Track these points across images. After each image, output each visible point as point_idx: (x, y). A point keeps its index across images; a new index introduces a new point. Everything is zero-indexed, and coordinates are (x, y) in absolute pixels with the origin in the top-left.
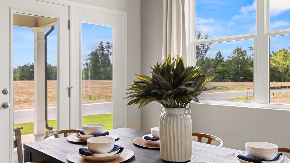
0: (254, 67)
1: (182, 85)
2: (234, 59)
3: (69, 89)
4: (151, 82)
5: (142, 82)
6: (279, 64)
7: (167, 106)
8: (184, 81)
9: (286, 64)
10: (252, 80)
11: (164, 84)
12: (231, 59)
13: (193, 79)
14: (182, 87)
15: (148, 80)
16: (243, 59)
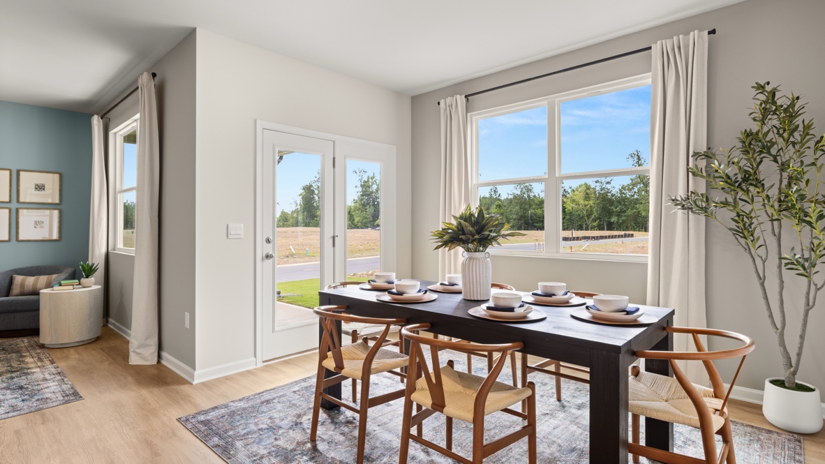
0: (546, 209)
1: (485, 231)
2: (515, 197)
3: (334, 237)
4: (456, 229)
5: (449, 229)
6: (579, 205)
7: (468, 250)
8: (486, 228)
9: (587, 205)
10: (542, 228)
11: (470, 231)
12: (511, 197)
13: (494, 226)
14: (487, 233)
15: (453, 227)
16: (529, 196)
